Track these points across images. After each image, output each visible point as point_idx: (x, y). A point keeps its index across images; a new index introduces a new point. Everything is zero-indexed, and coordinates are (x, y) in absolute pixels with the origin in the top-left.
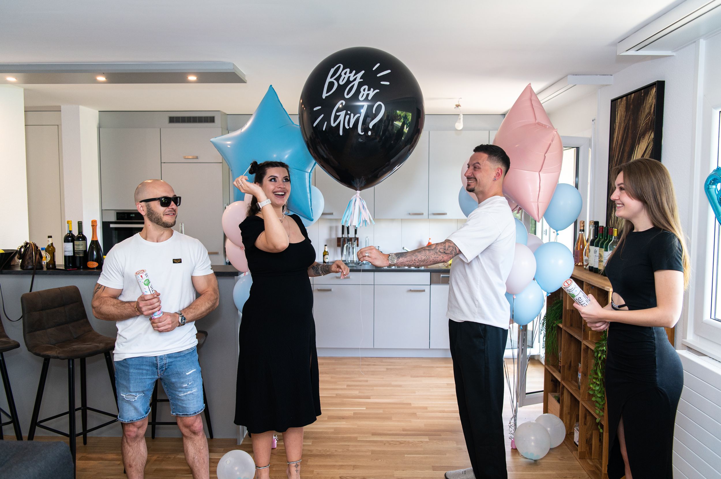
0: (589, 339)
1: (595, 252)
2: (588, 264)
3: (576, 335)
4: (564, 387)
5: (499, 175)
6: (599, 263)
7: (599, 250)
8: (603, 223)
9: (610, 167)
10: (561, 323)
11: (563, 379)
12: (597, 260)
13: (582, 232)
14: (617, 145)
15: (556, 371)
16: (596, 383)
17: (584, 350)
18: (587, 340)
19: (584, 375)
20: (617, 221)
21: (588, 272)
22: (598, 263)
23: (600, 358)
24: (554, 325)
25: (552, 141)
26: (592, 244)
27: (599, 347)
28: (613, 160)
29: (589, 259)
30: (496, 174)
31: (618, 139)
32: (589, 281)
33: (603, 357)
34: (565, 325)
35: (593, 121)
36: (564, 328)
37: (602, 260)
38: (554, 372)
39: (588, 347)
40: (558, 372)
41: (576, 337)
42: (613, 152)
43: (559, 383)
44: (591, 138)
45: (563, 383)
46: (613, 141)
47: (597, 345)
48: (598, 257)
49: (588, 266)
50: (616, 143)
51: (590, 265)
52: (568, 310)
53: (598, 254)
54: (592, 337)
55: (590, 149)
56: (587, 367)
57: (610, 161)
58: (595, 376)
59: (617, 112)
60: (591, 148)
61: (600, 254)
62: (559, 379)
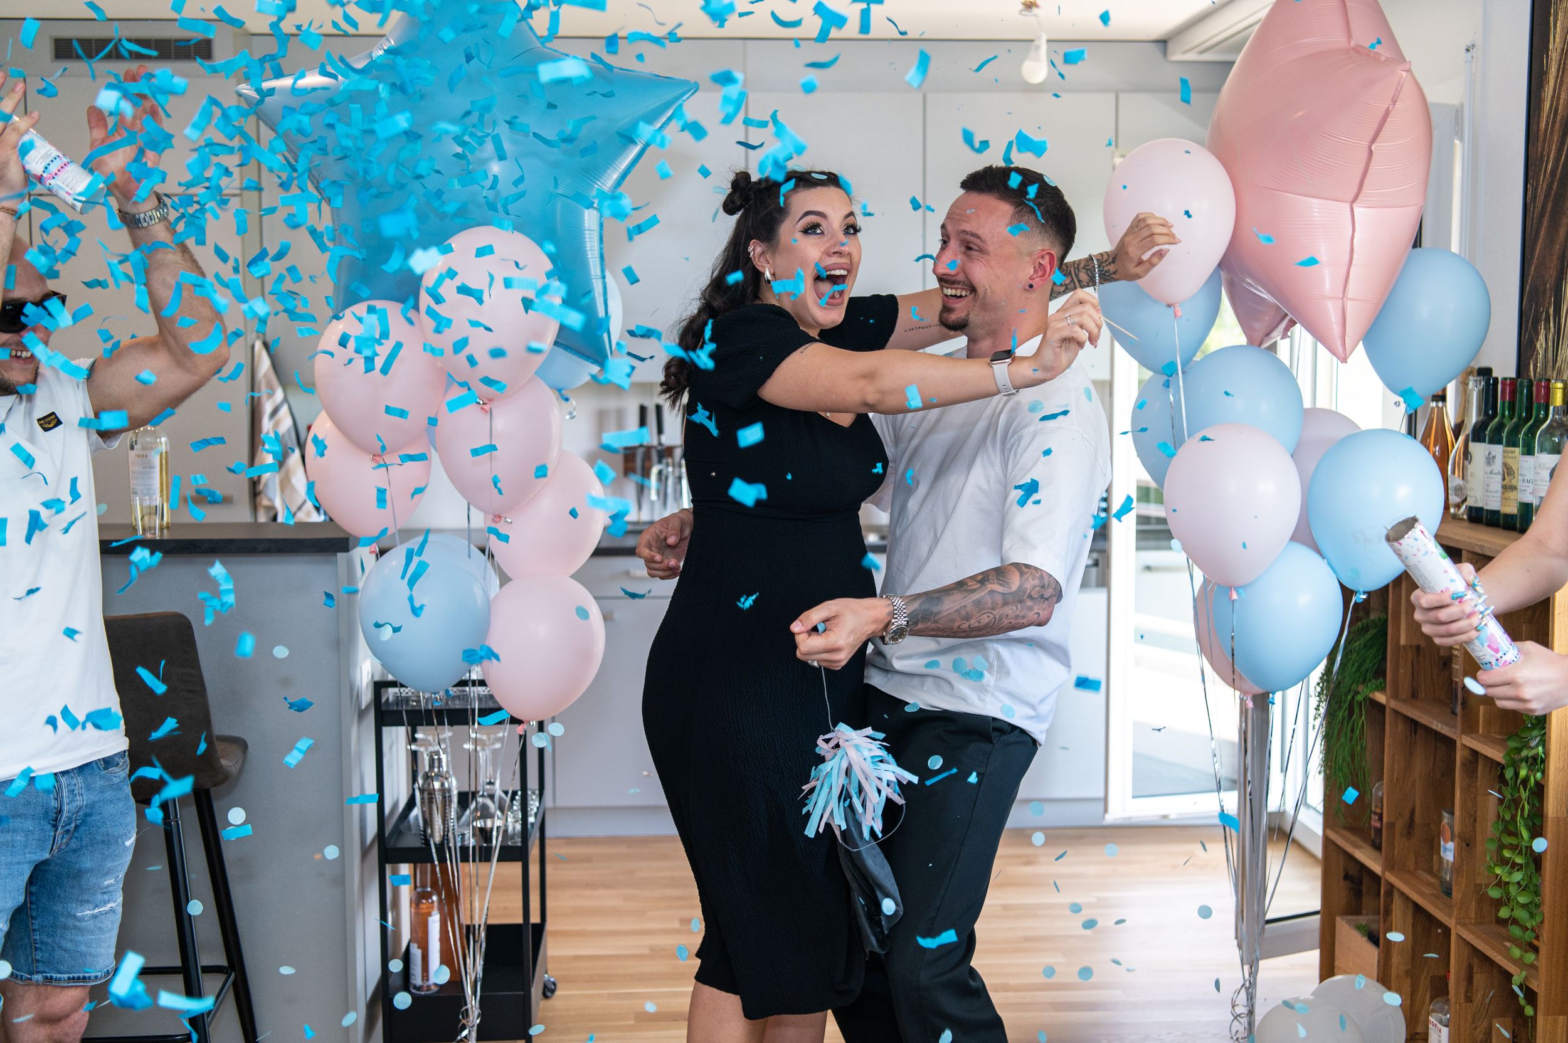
0: (1481, 732)
1: (1490, 460)
2: (1465, 500)
3: (1435, 722)
4: (1391, 887)
6: (1503, 493)
7: (1504, 452)
8: (1505, 367)
9: (1529, 193)
10: (1382, 689)
11: (1390, 865)
12: (1496, 483)
13: (1440, 404)
14: (1554, 122)
15: (1362, 844)
16: (1513, 861)
17: (1463, 764)
18: (1472, 733)
19: (1464, 845)
20: (1555, 361)
21: (1467, 524)
22: (1499, 494)
23: (1525, 781)
24: (1359, 698)
25: (1394, 102)
26: (1478, 434)
27: (1519, 750)
28: (1540, 171)
29: (1469, 486)
31: (1558, 104)
32: (1481, 547)
33: (1535, 780)
34: (1395, 696)
35: (1468, 50)
36: (1393, 704)
37: (1514, 482)
38: (1357, 847)
39: (1475, 753)
40: (1369, 850)
41: (1437, 726)
42: (1540, 144)
43: (1376, 878)
44: (1462, 105)
45: (1390, 877)
46: (1540, 109)
47: (1512, 744)
48: (1500, 477)
49: (1464, 507)
50: (1548, 117)
51: (1470, 502)
52: (1404, 646)
53: (1498, 466)
54: (1488, 724)
55: (1457, 142)
56: (1475, 821)
57: (1531, 174)
58: (1512, 840)
59: (1552, 18)
60: (1461, 139)
61: (1505, 465)
62: (1376, 868)
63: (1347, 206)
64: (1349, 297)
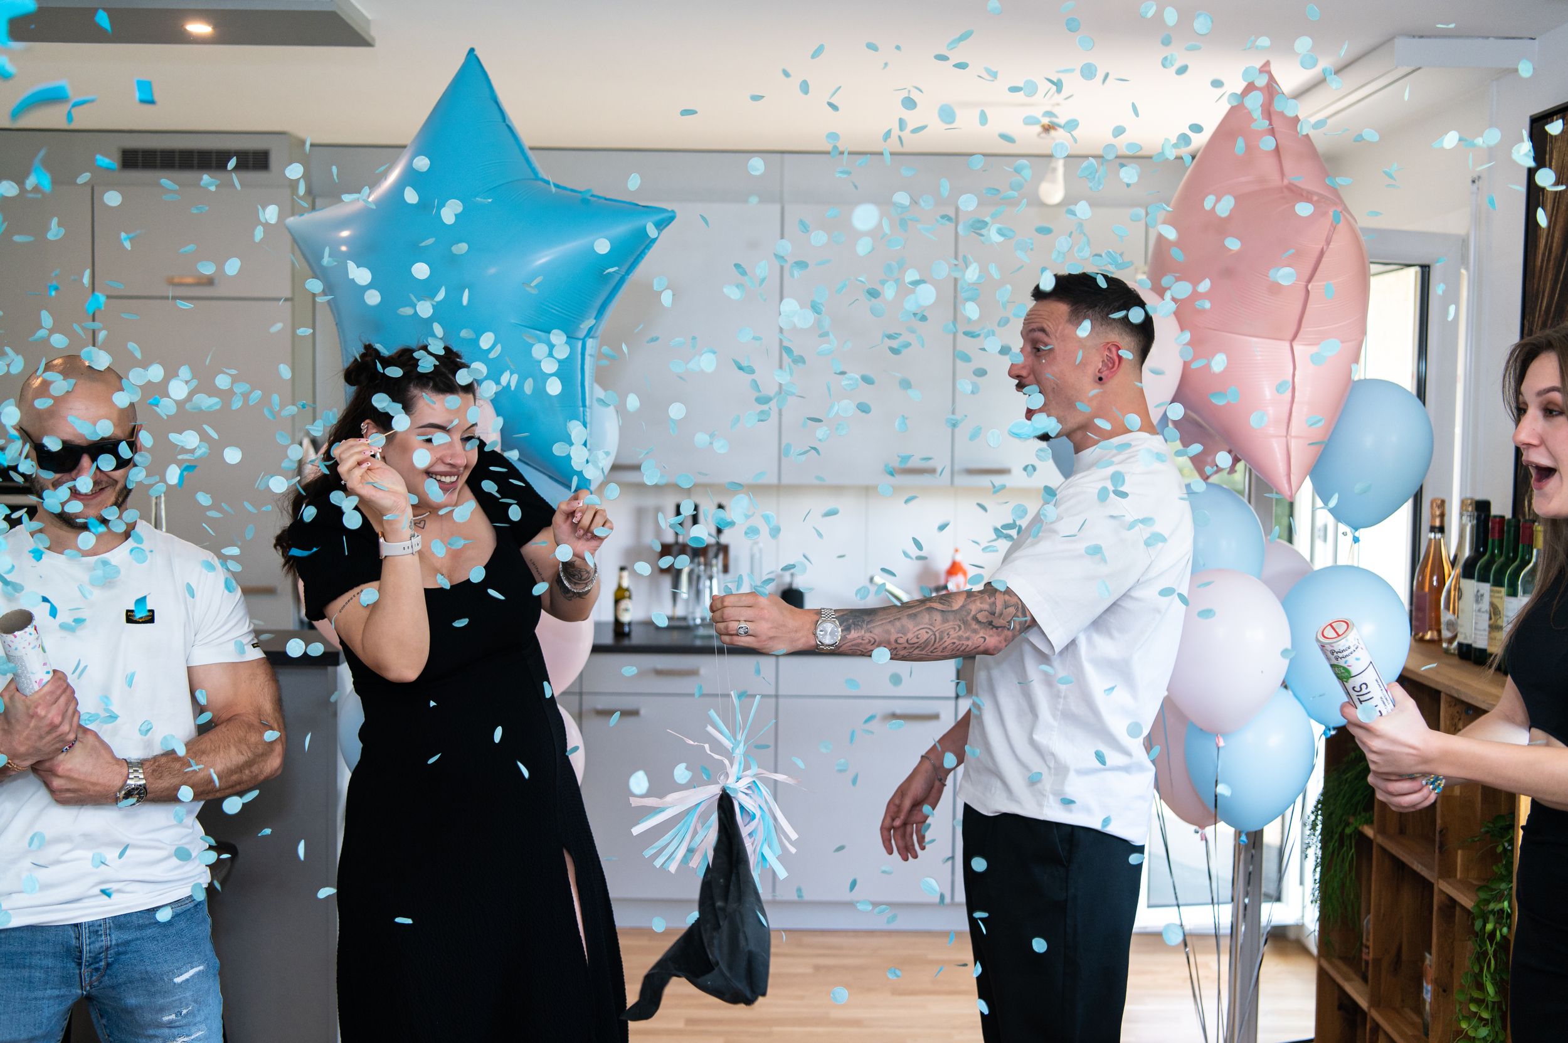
0: (1458, 876)
1: (1479, 598)
2: (1455, 637)
3: (1416, 863)
4: (1377, 1027)
5: (1114, 364)
6: (1490, 633)
7: (1491, 591)
8: (1502, 507)
9: (1526, 329)
10: (1369, 822)
11: (1375, 1002)
12: (1484, 623)
13: (1439, 536)
14: (1549, 260)
15: (1354, 976)
16: (1480, 1016)
17: (1440, 909)
18: (1450, 877)
19: (1441, 990)
21: (1456, 661)
22: (1487, 633)
23: (1492, 934)
24: (1348, 831)
26: (1468, 571)
27: (1488, 902)
28: (1536, 306)
29: (1459, 621)
30: (1103, 361)
31: (1552, 242)
32: (1457, 691)
33: (1501, 934)
34: (1382, 831)
35: (1474, 182)
36: (1380, 840)
37: (1499, 622)
38: (1348, 979)
39: (1453, 902)
40: (1358, 982)
41: (1418, 867)
42: (1536, 281)
43: (1364, 1014)
44: (1468, 235)
45: (1374, 1014)
46: (1536, 246)
47: (1483, 895)
48: (1487, 616)
49: (1455, 644)
50: (1544, 254)
51: (1460, 639)
53: (1485, 605)
54: (1467, 869)
55: (1463, 271)
56: (1452, 966)
57: (1527, 310)
58: (1476, 994)
59: (1547, 157)
60: (1467, 269)
61: (1492, 604)
62: (1363, 1003)
63: (1287, 345)
64: (1293, 434)
